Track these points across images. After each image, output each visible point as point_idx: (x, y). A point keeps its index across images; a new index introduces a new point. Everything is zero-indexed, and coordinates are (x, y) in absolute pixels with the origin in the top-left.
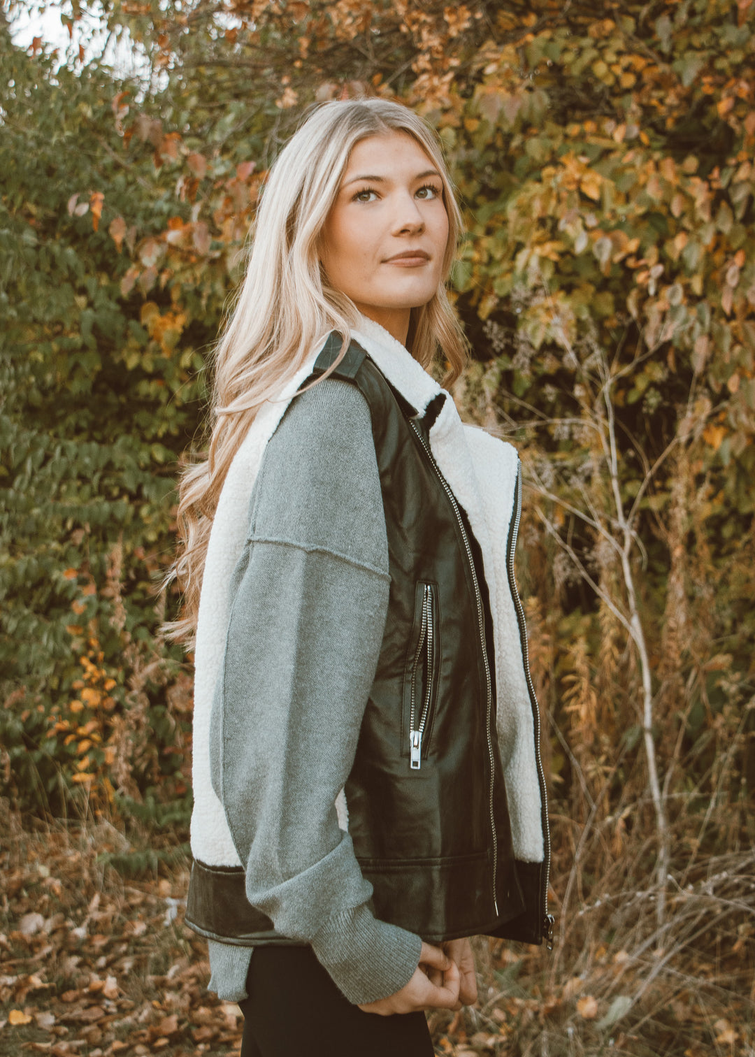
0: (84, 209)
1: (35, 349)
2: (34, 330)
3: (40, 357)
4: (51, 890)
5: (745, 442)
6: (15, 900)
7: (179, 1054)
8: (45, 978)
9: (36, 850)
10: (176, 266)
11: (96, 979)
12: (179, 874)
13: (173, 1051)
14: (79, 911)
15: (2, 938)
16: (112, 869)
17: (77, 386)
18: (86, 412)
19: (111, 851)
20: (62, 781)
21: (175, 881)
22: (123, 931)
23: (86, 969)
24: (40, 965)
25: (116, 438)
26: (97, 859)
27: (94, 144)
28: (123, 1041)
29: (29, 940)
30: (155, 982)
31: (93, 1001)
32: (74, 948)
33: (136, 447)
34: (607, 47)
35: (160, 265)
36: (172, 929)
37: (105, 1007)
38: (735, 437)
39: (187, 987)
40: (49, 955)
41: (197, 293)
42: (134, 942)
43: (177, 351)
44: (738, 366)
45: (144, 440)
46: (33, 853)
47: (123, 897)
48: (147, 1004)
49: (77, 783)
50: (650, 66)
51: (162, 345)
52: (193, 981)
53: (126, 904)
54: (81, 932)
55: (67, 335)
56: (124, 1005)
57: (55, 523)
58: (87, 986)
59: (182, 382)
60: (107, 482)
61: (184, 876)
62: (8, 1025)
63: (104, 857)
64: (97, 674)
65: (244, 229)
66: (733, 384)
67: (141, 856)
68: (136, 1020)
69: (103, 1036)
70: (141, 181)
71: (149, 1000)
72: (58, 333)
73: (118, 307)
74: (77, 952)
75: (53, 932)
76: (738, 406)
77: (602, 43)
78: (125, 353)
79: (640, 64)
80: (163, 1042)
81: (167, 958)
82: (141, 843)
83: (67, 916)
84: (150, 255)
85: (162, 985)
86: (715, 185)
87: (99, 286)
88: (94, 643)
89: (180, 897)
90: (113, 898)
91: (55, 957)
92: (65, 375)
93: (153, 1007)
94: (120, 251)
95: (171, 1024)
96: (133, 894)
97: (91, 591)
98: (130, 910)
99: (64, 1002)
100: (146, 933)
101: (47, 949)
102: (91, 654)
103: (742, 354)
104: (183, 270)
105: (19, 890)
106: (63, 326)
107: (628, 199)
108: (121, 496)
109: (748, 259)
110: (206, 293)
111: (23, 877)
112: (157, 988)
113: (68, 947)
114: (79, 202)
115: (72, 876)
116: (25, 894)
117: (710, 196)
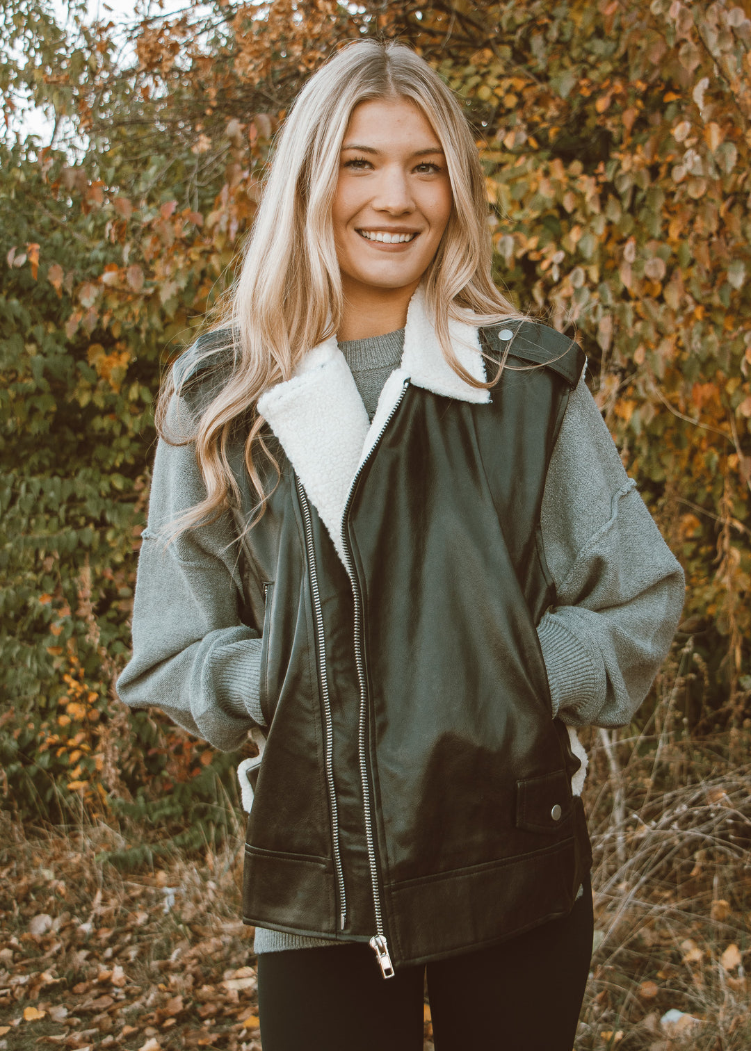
0: (22, 259)
4: (56, 892)
5: (653, 413)
6: (24, 904)
7: (186, 1031)
8: (57, 974)
9: (41, 856)
10: (114, 304)
11: (103, 970)
12: (174, 864)
13: (181, 1029)
14: (84, 909)
15: (14, 941)
16: (110, 866)
17: (35, 428)
18: (47, 450)
19: (109, 850)
20: (58, 790)
21: (170, 871)
22: (126, 922)
23: (94, 961)
24: (51, 961)
25: (77, 472)
26: (95, 859)
27: (31, 207)
28: (133, 1025)
29: (39, 939)
30: (159, 967)
31: (102, 991)
32: (82, 943)
33: (96, 478)
34: (488, 73)
35: (99, 306)
36: (171, 916)
37: (114, 995)
38: (644, 408)
39: (189, 968)
40: (59, 952)
41: (137, 330)
42: (138, 931)
43: (125, 387)
44: (641, 339)
45: (103, 471)
46: (37, 859)
47: (123, 891)
48: (153, 988)
49: (72, 791)
50: (528, 86)
51: (111, 382)
52: (195, 961)
53: (127, 897)
54: (87, 927)
55: (22, 381)
56: (132, 992)
57: (28, 554)
58: (96, 976)
59: (134, 415)
60: (72, 513)
61: (179, 865)
62: (24, 1022)
63: (102, 856)
64: (81, 690)
65: (174, 264)
66: (639, 356)
67: (137, 851)
68: (144, 1004)
69: (114, 1022)
70: (76, 235)
71: (155, 984)
72: (13, 381)
73: (65, 350)
74: (85, 947)
75: (62, 930)
76: (646, 376)
77: (483, 70)
78: (77, 393)
79: (520, 84)
80: (170, 1022)
81: (169, 943)
82: (136, 839)
83: (73, 914)
84: (88, 297)
85: (166, 969)
86: (601, 179)
87: (46, 334)
88: (74, 660)
89: (177, 885)
90: (114, 893)
91: (64, 953)
92: (24, 419)
93: (159, 990)
94: (61, 296)
95: (177, 1005)
96: (132, 888)
97: (65, 613)
98: (131, 902)
99: (75, 994)
100: (148, 922)
101: (56, 947)
102: (73, 671)
103: (644, 328)
104: (120, 308)
105: (27, 894)
106: (17, 373)
107: (522, 206)
108: (87, 524)
109: (638, 244)
110: (144, 327)
111: (30, 882)
112: (161, 972)
113: (77, 943)
114: (17, 254)
115: (75, 877)
116: (33, 897)
117: (599, 190)
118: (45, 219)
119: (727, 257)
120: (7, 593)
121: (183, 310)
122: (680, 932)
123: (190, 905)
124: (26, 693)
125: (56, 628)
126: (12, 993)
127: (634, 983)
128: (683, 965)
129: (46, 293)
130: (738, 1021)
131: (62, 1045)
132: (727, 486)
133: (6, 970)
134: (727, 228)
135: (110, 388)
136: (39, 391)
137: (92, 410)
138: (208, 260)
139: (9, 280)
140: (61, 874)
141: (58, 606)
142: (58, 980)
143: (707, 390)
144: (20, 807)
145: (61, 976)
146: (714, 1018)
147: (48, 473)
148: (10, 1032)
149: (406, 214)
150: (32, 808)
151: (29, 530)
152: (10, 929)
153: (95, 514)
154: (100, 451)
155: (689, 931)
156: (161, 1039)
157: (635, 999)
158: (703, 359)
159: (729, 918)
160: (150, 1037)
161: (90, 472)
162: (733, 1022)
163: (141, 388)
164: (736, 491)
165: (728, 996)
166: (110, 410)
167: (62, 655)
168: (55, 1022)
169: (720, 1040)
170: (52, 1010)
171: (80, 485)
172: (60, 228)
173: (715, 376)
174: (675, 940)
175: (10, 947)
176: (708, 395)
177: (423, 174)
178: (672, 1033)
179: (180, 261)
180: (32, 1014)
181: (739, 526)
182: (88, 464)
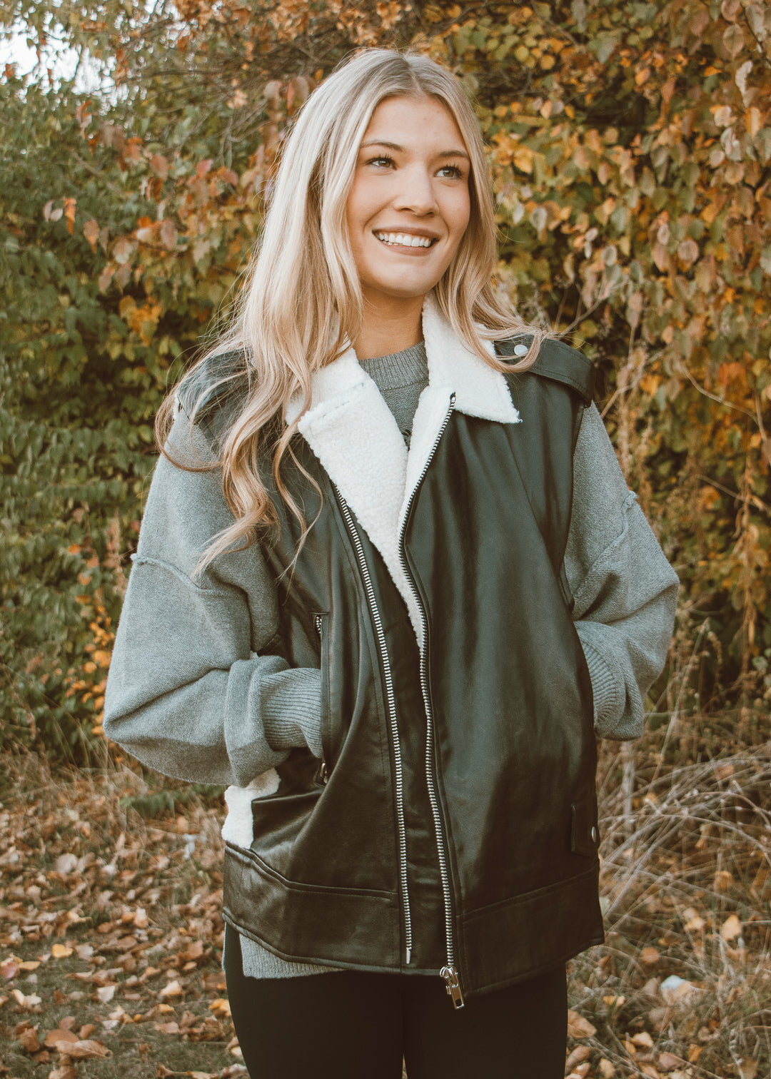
0: (58, 214)
1: (26, 347)
2: (24, 330)
3: (31, 354)
4: (81, 833)
5: (678, 387)
6: (50, 843)
7: (206, 976)
8: (82, 913)
9: (66, 796)
10: (148, 261)
11: (126, 912)
12: (194, 811)
13: (201, 973)
14: (108, 850)
15: (41, 879)
16: (133, 811)
17: (67, 379)
18: (77, 401)
19: (132, 795)
20: (83, 734)
21: (191, 818)
22: (147, 866)
23: (118, 902)
24: (76, 901)
25: (106, 423)
26: (119, 803)
27: (65, 155)
28: (155, 967)
29: (65, 878)
30: (180, 911)
31: (126, 931)
32: (105, 883)
33: (125, 430)
34: (527, 32)
35: (132, 262)
36: (191, 862)
37: (137, 936)
38: (669, 384)
39: (208, 913)
40: (84, 891)
41: (169, 285)
42: (158, 875)
43: (155, 340)
44: (670, 318)
45: (131, 422)
46: (63, 800)
47: (145, 836)
48: (174, 931)
49: (96, 736)
50: (567, 47)
51: (142, 335)
52: (214, 908)
53: (149, 842)
54: (110, 869)
55: (54, 332)
56: (154, 934)
57: (58, 503)
58: (120, 917)
59: (162, 368)
60: (101, 463)
61: (199, 812)
62: (52, 958)
63: (126, 801)
64: (107, 638)
65: (207, 223)
66: (667, 335)
67: (159, 797)
68: (165, 947)
69: (137, 963)
70: (110, 186)
71: (177, 927)
72: (46, 331)
73: (98, 304)
74: (109, 887)
75: (87, 870)
76: (673, 355)
77: (522, 29)
78: (108, 345)
79: (558, 46)
80: (191, 966)
81: (189, 888)
82: (158, 785)
83: (97, 856)
84: (122, 253)
85: (186, 913)
86: (637, 152)
87: (79, 286)
88: (101, 610)
89: (197, 832)
90: (136, 837)
91: (89, 893)
92: (56, 369)
93: (181, 934)
94: (95, 251)
95: (197, 949)
96: (154, 833)
97: (93, 564)
98: (152, 846)
99: (100, 933)
100: (170, 866)
101: (81, 886)
102: (99, 619)
103: (674, 307)
104: (154, 265)
105: (53, 833)
106: (49, 323)
107: (555, 172)
108: (114, 475)
109: (671, 219)
110: (177, 283)
111: (56, 822)
112: (182, 917)
113: (101, 884)
114: (53, 208)
115: (100, 819)
116: (58, 836)
117: (633, 162)
118: (79, 169)
119: (761, 242)
120: (37, 541)
121: (215, 267)
122: (682, 900)
123: (210, 852)
124: (53, 639)
125: (85, 578)
126: (41, 929)
127: (637, 949)
128: (684, 933)
129: (80, 245)
130: (736, 992)
131: (88, 983)
132: (749, 464)
133: (35, 907)
134: (762, 213)
135: (140, 341)
136: (71, 343)
137: (122, 362)
138: (241, 220)
139: (44, 230)
140: (86, 815)
141: (86, 556)
142: (84, 919)
143: (734, 369)
144: (47, 748)
145: (86, 915)
146: (713, 988)
147: (78, 423)
148: (40, 967)
150: (58, 749)
151: (58, 479)
152: (37, 867)
153: (123, 466)
154: (129, 402)
155: (691, 899)
156: (183, 982)
157: (637, 965)
158: (732, 340)
159: (731, 889)
160: (172, 980)
161: (119, 423)
162: (732, 992)
163: (171, 342)
164: (758, 467)
165: (727, 967)
166: (139, 363)
167: (90, 604)
168: (81, 960)
169: (718, 1010)
170: (78, 948)
171: (109, 436)
172: (94, 178)
173: (742, 356)
174: (677, 908)
175: (38, 884)
176: (734, 375)
177: (445, 179)
178: (672, 1000)
179: (213, 219)
180: (60, 951)
181: (758, 503)
182: (117, 415)
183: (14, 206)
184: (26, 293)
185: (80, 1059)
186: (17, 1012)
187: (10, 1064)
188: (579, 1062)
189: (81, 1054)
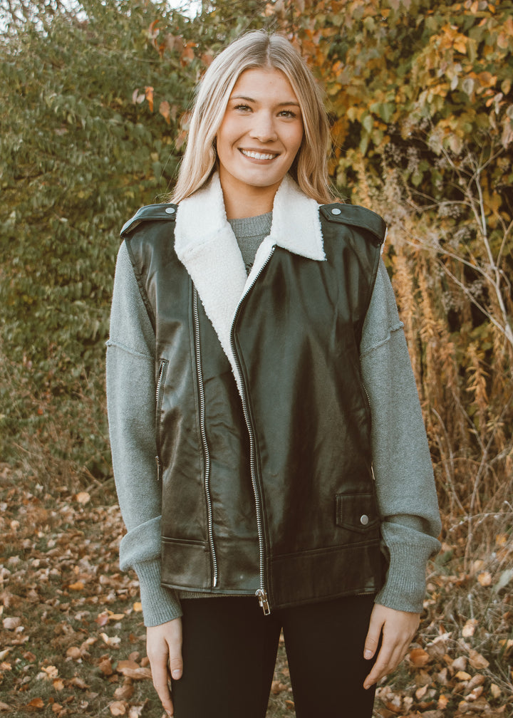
0: (142, 98)
1: (128, 190)
2: (128, 178)
3: (132, 195)
55: (148, 179)
62: (133, 612)
72: (142, 179)
114: (138, 95)
126: (129, 592)
148: (125, 618)
149: (270, 142)
177: (284, 118)
183: (119, 92)
184: (125, 153)
185: (138, 681)
186: (104, 649)
187: (91, 683)
188: (476, 686)
189: (139, 677)
